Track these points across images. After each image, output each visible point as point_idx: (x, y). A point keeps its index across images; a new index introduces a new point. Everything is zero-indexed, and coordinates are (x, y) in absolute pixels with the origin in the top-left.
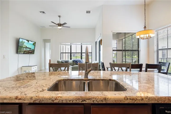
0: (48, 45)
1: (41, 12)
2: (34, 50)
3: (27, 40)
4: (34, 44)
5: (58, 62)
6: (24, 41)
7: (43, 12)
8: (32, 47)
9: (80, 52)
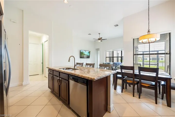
0: (99, 52)
1: (89, 34)
2: (89, 56)
3: (85, 51)
4: (89, 52)
5: (103, 63)
6: (83, 51)
7: (90, 34)
8: (88, 54)
9: (121, 56)
